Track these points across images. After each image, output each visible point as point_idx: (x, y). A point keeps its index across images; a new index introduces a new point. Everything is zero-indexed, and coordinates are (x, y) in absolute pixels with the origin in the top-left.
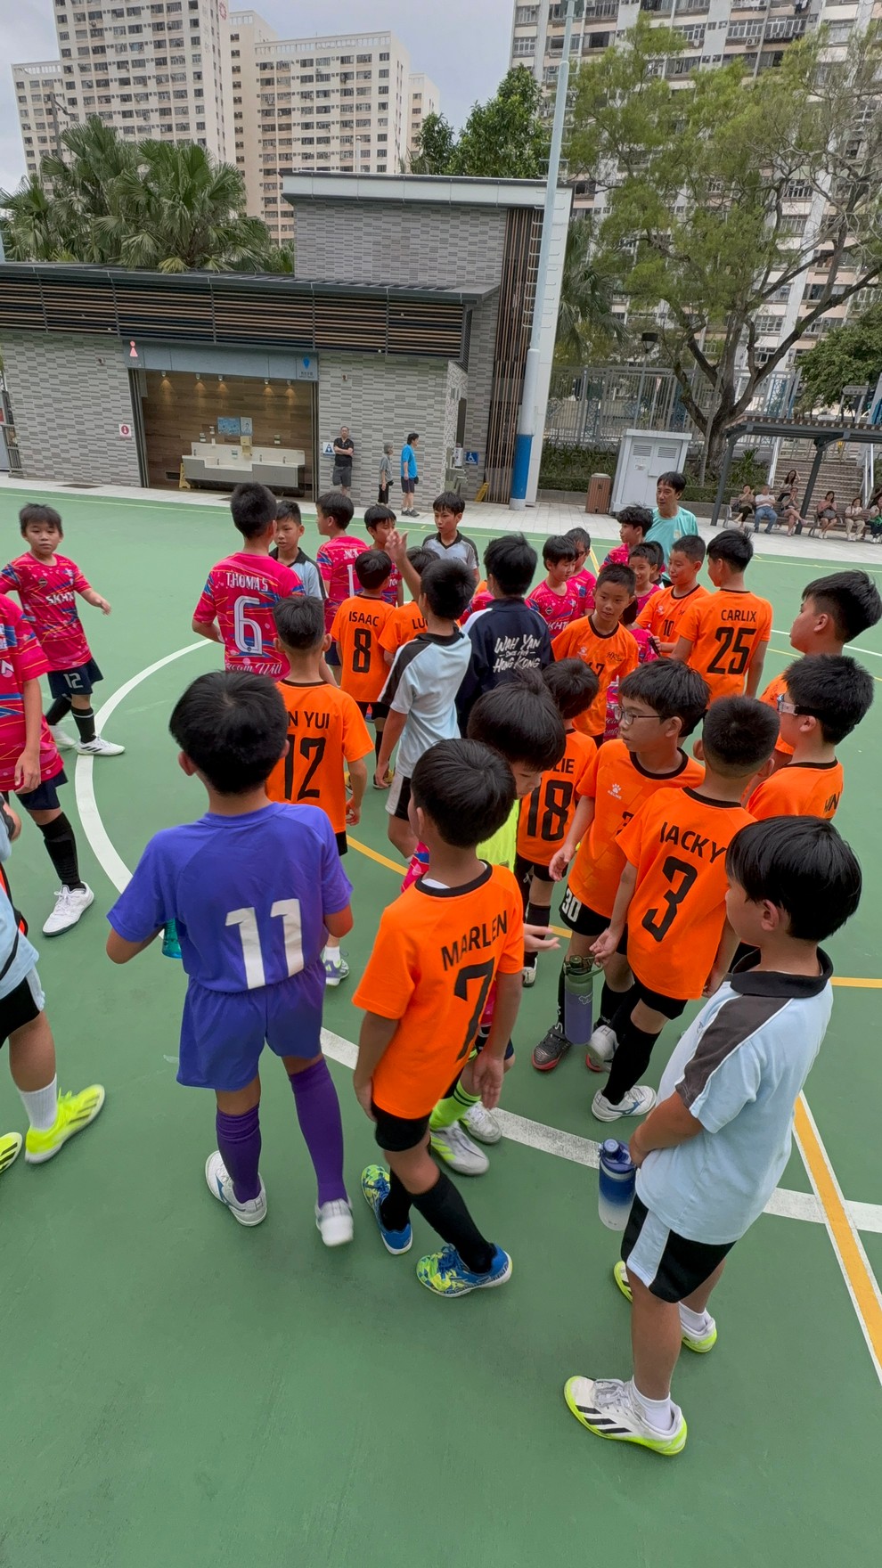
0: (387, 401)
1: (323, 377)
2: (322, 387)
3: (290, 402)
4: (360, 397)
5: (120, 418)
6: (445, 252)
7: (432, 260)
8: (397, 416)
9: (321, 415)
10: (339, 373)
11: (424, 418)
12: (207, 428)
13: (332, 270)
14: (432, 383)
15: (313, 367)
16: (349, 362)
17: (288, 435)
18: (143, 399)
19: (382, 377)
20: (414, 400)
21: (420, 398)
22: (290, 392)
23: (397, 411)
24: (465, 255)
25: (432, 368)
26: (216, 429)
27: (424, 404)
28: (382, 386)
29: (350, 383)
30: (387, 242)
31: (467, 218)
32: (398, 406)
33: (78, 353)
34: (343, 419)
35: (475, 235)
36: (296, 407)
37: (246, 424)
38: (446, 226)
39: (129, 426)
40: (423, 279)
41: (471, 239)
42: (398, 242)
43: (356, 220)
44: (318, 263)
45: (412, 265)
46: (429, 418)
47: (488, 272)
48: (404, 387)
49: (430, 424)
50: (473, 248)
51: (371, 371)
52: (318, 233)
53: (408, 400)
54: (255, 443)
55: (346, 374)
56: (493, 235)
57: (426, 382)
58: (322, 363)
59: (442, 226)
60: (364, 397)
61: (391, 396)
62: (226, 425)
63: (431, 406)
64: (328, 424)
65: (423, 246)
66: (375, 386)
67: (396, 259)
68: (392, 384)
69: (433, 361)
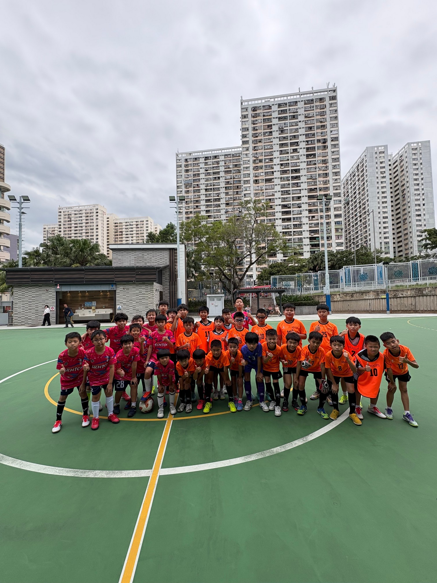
0: (136, 293)
1: (117, 289)
2: (117, 291)
3: (108, 296)
4: (129, 293)
5: (51, 305)
6: (154, 259)
7: (150, 260)
8: (139, 297)
9: (117, 298)
10: (122, 287)
11: (148, 296)
12: (81, 305)
13: (123, 264)
14: (149, 288)
15: (114, 287)
16: (125, 285)
17: (107, 305)
18: (60, 299)
19: (135, 287)
20: (145, 293)
21: (146, 292)
22: (108, 293)
23: (139, 295)
24: (159, 259)
25: (149, 284)
26: (84, 305)
27: (148, 293)
28: (135, 290)
29: (125, 290)
30: (138, 257)
31: (159, 251)
32: (140, 294)
33: (39, 289)
34: (123, 299)
35: (162, 254)
36: (110, 297)
37: (94, 303)
38: (154, 253)
39: (54, 307)
40: (148, 264)
41: (160, 255)
42: (141, 257)
43: (129, 253)
44: (119, 263)
45: (145, 262)
46: (149, 297)
47: (165, 262)
48: (142, 290)
49: (149, 298)
50: (161, 257)
51: (132, 286)
52: (119, 256)
53: (143, 293)
54: (96, 308)
55: (124, 288)
56: (166, 254)
57: (148, 288)
58: (117, 286)
59: (152, 253)
60: (130, 293)
61: (138, 292)
62: (87, 304)
63: (150, 294)
64: (119, 301)
65: (148, 257)
66: (133, 290)
67: (141, 261)
68: (138, 289)
69: (149, 283)
